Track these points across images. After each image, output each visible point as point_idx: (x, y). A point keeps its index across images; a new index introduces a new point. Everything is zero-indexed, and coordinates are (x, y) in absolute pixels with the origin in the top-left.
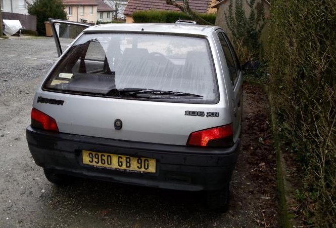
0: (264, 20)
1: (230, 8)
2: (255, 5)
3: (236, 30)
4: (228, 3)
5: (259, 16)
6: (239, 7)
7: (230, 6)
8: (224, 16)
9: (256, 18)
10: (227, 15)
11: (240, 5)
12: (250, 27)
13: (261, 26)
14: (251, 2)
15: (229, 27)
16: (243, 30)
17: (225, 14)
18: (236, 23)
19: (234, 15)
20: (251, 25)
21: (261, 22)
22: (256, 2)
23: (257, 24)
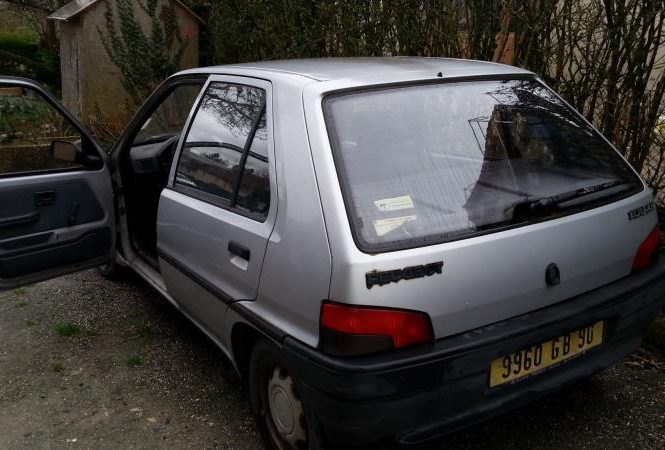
0: (180, 40)
1: (109, 20)
2: (158, 11)
3: (128, 65)
4: (102, 9)
5: (169, 34)
6: (127, 17)
7: (108, 15)
8: (99, 37)
9: (164, 38)
10: (105, 35)
11: (128, 12)
12: (157, 56)
13: (177, 52)
14: (149, 6)
15: (112, 60)
16: (143, 64)
17: (100, 32)
18: (127, 50)
19: (120, 34)
20: (159, 52)
21: (176, 45)
22: (159, 4)
23: (169, 48)
